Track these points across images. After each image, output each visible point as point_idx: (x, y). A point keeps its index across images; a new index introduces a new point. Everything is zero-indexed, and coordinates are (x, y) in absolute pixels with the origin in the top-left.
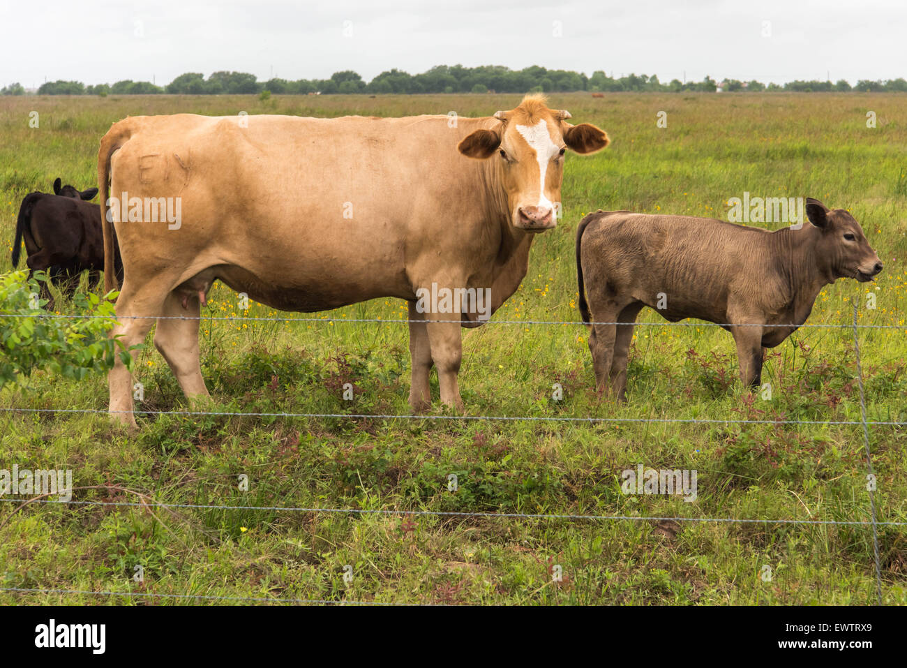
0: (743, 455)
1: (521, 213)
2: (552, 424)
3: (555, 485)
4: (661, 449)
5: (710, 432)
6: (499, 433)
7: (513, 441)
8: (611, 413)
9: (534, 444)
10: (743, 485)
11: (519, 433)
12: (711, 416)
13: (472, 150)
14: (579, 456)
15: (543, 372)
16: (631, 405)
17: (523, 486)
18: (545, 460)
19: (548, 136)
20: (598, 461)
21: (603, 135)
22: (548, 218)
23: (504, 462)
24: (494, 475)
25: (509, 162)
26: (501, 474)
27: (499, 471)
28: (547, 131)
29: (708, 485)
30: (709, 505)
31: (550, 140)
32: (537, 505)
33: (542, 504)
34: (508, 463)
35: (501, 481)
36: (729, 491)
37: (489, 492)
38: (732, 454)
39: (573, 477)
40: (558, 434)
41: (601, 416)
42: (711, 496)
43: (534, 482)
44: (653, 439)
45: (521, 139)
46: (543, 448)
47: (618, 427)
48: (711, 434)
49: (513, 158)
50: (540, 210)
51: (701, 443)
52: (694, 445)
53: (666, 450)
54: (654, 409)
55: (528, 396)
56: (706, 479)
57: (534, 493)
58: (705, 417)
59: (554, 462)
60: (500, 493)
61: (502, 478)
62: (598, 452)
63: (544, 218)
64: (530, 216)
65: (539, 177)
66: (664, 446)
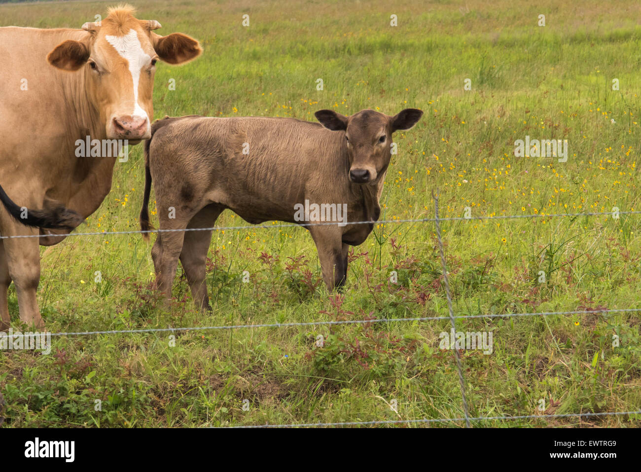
0: (333, 358)
1: (116, 123)
2: (136, 339)
3: (141, 399)
4: (248, 357)
5: (298, 337)
6: (81, 349)
7: (97, 357)
8: (196, 322)
9: (118, 359)
10: (333, 388)
11: (101, 348)
12: (298, 320)
13: (62, 61)
14: (164, 368)
15: (125, 285)
16: (217, 313)
17: (109, 403)
18: (130, 374)
19: (139, 46)
20: (185, 372)
21: (195, 43)
22: (144, 128)
23: (88, 378)
24: (78, 393)
25: (100, 73)
26: (85, 392)
27: (84, 388)
28: (138, 42)
29: (299, 391)
30: (301, 411)
31: (141, 49)
32: (124, 421)
33: (129, 420)
34: (92, 379)
35: (85, 399)
36: (320, 395)
37: (73, 411)
38: (321, 358)
39: (160, 390)
40: (142, 347)
41: (186, 326)
42: (302, 401)
43: (119, 397)
44: (240, 347)
45: (112, 50)
46: (128, 362)
47: (203, 336)
48: (299, 338)
49: (104, 69)
50: (135, 119)
51: (290, 348)
52: (283, 350)
53: (254, 358)
54: (240, 316)
55: (110, 310)
56: (297, 384)
57: (121, 409)
58: (292, 322)
59: (139, 376)
60: (86, 412)
61: (87, 395)
62: (184, 363)
63: (140, 127)
64: (125, 126)
65: (132, 85)
66: (252, 353)
